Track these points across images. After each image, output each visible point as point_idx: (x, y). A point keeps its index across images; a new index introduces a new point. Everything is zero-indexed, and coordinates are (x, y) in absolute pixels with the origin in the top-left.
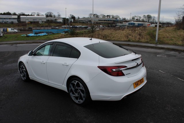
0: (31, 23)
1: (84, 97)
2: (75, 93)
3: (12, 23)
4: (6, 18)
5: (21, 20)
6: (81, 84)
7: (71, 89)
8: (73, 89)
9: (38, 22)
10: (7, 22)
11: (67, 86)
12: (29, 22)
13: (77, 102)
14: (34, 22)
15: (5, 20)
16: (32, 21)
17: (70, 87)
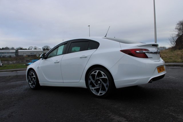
0: (29, 56)
1: (107, 86)
2: (95, 84)
3: (10, 57)
4: (5, 53)
5: (19, 54)
6: (102, 73)
7: (91, 81)
8: (93, 81)
9: (36, 55)
10: (6, 56)
11: (85, 80)
12: (26, 55)
13: (99, 95)
14: (32, 55)
15: (3, 55)
16: (29, 54)
17: (90, 79)
